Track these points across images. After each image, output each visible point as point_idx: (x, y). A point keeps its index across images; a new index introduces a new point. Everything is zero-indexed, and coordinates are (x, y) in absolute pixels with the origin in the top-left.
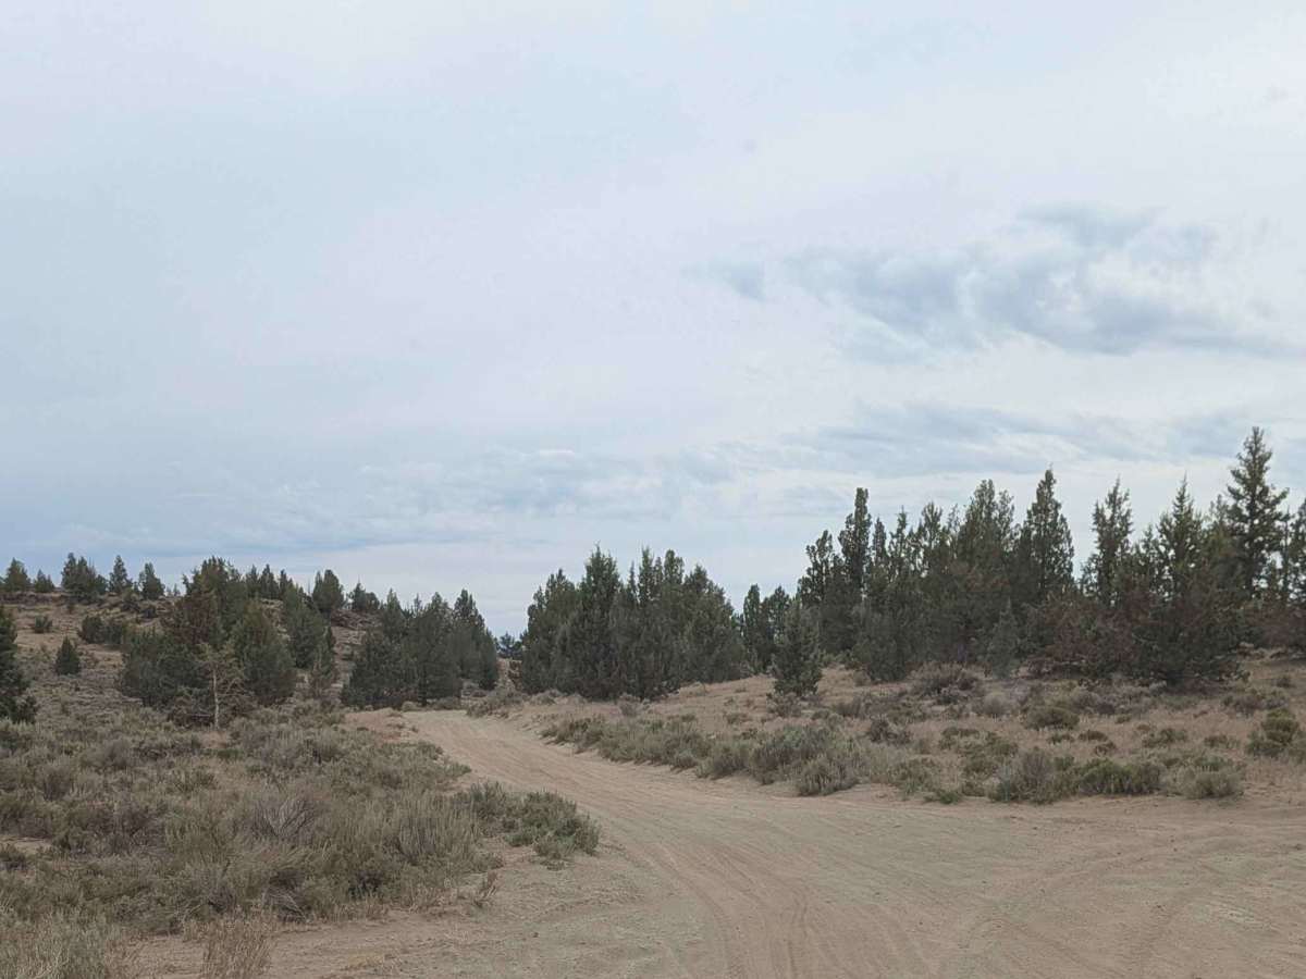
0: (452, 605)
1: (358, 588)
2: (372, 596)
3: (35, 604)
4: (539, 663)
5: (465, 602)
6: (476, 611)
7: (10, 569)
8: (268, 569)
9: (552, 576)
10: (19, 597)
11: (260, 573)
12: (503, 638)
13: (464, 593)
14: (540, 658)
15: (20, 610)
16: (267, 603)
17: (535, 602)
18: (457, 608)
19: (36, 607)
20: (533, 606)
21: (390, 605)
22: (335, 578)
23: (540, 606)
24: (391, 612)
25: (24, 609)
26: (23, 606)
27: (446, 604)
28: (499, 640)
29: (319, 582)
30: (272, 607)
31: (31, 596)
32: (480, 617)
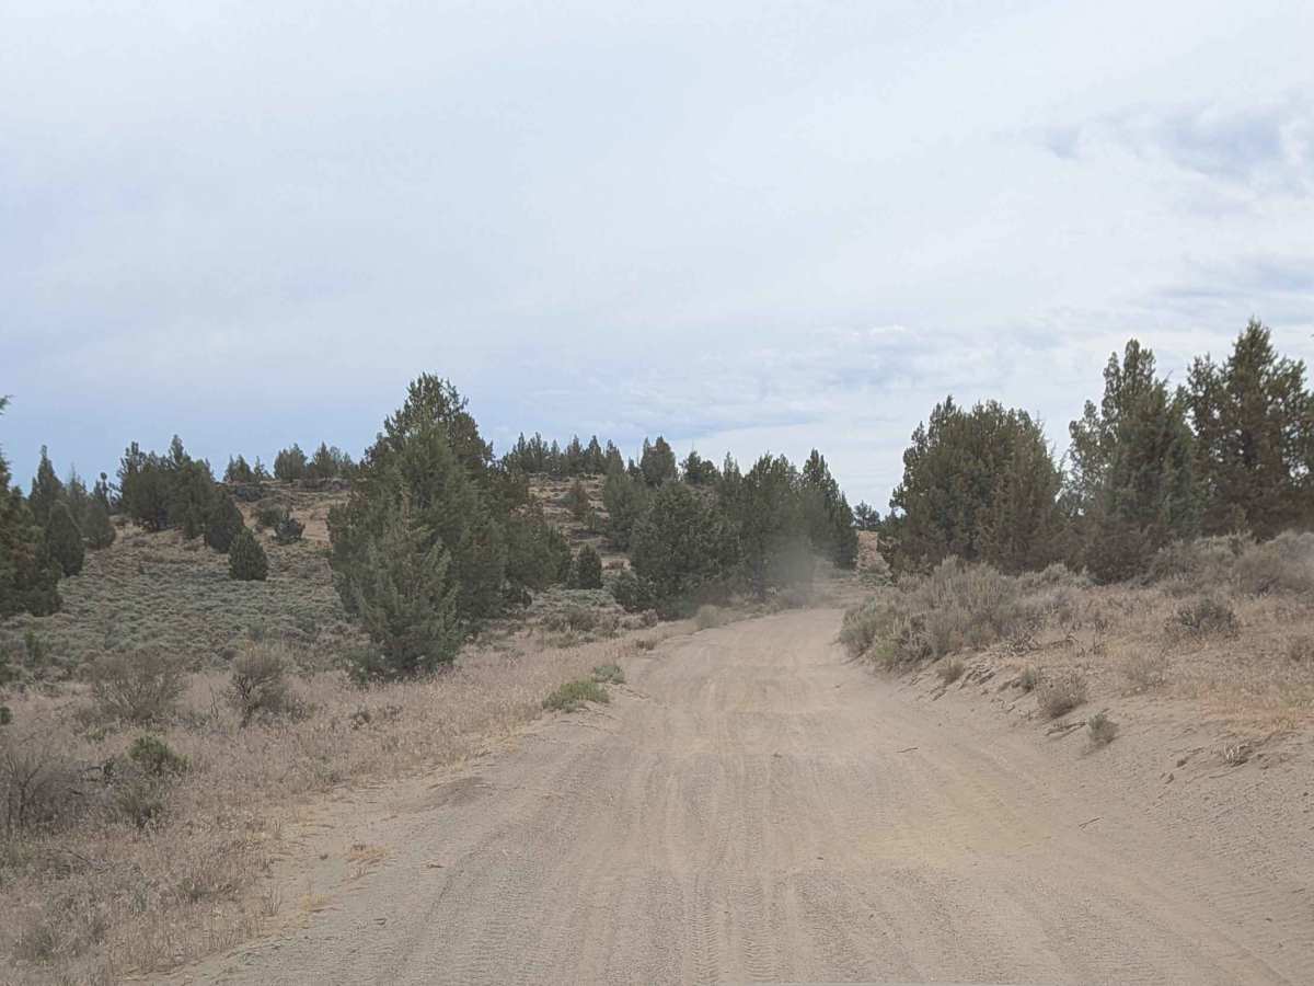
0: (800, 469)
1: (692, 455)
2: (709, 465)
3: (337, 491)
4: (932, 525)
5: (816, 465)
6: (829, 475)
7: (319, 454)
8: (594, 441)
9: (939, 407)
10: (322, 484)
11: (585, 446)
12: (858, 508)
13: (814, 454)
14: (934, 518)
15: (321, 499)
16: (590, 478)
17: (912, 444)
18: (805, 472)
19: (340, 495)
20: (912, 450)
21: (728, 473)
22: (666, 445)
23: (920, 449)
24: (728, 480)
25: (327, 497)
26: (325, 494)
27: (793, 468)
28: (854, 510)
29: (647, 451)
30: (596, 482)
31: (337, 482)
32: (833, 481)
